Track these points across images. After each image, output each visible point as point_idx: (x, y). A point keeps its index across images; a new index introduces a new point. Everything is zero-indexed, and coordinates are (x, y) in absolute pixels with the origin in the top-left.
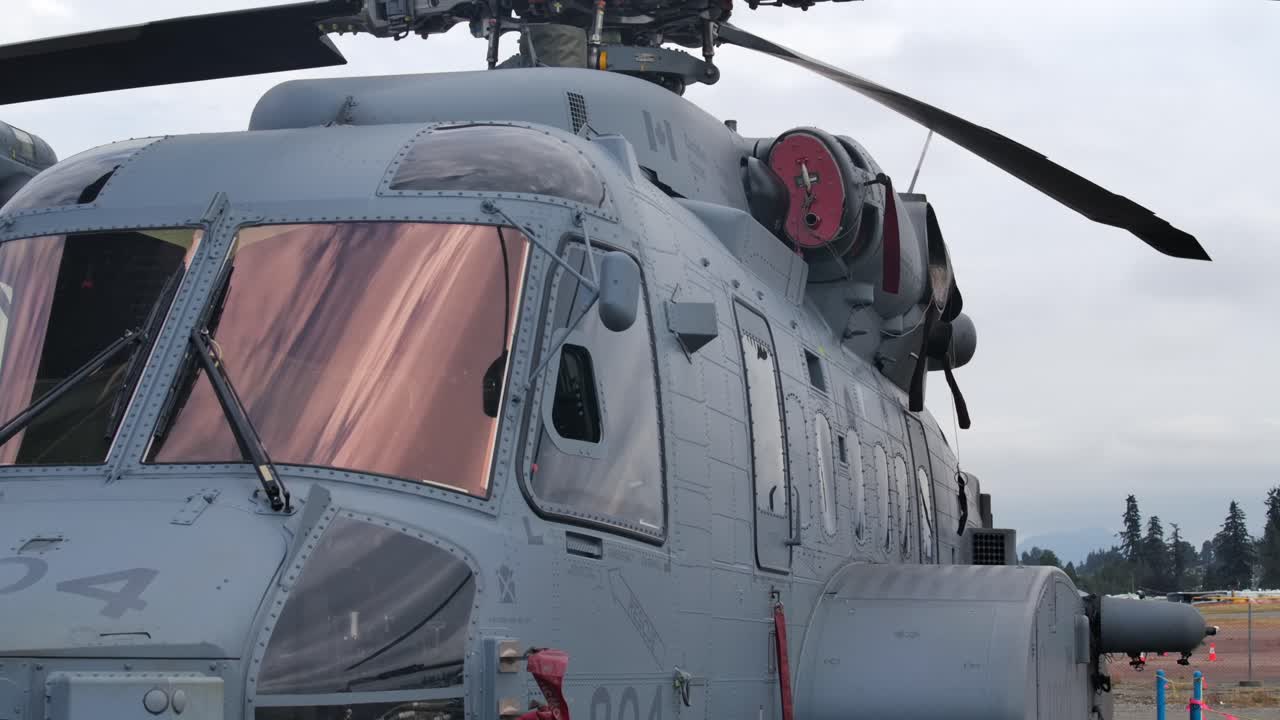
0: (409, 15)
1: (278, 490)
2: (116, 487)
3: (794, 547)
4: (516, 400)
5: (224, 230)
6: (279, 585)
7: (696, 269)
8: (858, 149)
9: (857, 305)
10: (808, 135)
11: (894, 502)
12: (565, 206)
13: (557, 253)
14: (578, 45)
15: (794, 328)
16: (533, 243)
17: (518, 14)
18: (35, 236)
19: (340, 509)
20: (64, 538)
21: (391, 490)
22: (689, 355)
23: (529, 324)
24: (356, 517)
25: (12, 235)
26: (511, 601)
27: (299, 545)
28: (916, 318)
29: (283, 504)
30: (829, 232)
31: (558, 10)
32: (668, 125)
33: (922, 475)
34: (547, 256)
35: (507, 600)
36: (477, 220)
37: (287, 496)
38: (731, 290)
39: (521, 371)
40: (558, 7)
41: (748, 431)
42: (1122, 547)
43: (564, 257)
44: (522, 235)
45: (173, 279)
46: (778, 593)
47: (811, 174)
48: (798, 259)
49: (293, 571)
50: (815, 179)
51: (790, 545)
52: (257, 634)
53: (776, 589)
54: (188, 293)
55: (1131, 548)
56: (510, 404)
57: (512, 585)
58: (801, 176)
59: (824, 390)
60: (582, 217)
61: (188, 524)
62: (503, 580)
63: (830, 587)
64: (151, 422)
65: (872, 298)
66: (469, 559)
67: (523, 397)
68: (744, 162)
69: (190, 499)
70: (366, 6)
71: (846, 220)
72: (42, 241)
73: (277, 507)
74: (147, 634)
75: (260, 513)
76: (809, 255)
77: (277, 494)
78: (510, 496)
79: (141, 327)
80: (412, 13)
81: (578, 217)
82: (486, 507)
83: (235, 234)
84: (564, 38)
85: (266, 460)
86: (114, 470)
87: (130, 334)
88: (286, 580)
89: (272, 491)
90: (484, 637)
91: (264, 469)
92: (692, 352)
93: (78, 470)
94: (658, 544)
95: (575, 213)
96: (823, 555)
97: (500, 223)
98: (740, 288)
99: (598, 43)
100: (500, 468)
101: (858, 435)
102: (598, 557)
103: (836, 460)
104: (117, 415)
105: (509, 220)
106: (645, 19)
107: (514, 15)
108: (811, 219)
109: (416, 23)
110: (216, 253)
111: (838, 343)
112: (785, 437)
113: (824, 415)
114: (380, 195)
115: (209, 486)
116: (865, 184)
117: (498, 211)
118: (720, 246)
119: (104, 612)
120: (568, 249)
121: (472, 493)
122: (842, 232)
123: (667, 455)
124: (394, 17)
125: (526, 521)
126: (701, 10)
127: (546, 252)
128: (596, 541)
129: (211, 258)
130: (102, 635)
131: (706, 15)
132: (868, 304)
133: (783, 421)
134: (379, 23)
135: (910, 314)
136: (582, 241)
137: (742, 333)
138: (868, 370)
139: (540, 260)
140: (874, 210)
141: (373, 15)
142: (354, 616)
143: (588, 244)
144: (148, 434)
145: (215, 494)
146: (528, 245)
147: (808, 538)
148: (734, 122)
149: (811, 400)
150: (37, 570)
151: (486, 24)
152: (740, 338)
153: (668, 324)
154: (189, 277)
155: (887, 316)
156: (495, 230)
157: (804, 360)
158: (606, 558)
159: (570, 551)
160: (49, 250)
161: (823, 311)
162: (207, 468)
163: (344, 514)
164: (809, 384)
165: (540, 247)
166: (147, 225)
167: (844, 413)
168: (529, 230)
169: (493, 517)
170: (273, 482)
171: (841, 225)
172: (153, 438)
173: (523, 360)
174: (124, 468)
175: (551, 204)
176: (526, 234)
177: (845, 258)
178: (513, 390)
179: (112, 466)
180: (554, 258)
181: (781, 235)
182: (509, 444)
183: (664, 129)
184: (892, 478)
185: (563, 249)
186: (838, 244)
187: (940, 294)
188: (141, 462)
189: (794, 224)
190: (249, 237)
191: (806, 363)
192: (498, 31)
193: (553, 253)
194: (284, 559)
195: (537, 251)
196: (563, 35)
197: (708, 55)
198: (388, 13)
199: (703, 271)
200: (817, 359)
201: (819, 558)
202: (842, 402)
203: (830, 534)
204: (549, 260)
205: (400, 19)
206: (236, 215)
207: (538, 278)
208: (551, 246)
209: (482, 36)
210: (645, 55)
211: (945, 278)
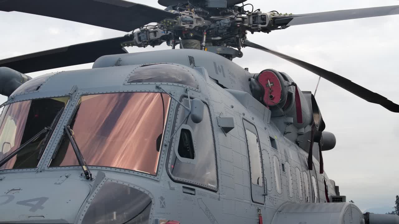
0: (147, 39)
1: (88, 173)
2: (40, 174)
3: (266, 196)
4: (166, 146)
5: (76, 97)
6: (87, 202)
7: (229, 108)
8: (286, 76)
9: (288, 124)
10: (269, 71)
11: (303, 186)
12: (182, 87)
13: (179, 101)
14: (197, 46)
15: (265, 129)
16: (172, 98)
17: (181, 39)
18: (23, 101)
19: (108, 179)
20: (21, 189)
21: (125, 173)
22: (226, 134)
23: (170, 122)
24: (113, 181)
25: (13, 102)
26: (164, 207)
27: (94, 189)
28: (309, 129)
29: (89, 178)
30: (277, 101)
31: (192, 36)
32: (222, 66)
33: (313, 178)
34: (176, 102)
35: (163, 207)
36: (154, 91)
37: (91, 175)
38: (242, 116)
39: (167, 137)
40: (192, 35)
41: (248, 159)
42: (395, 211)
43: (182, 102)
44: (168, 95)
45: (60, 112)
46: (260, 210)
47: (271, 83)
48: (267, 109)
49: (92, 197)
50: (272, 84)
51: (264, 195)
52: (79, 216)
53: (259, 208)
54: (64, 116)
55: (398, 211)
56: (164, 147)
57: (164, 203)
58: (268, 84)
59: (277, 149)
60: (188, 90)
61: (59, 184)
62: (161, 201)
63: (279, 210)
64: (52, 154)
65: (293, 122)
66: (150, 194)
67: (168, 145)
68: (250, 80)
69: (61, 177)
70: (135, 38)
71: (282, 97)
72: (25, 102)
73: (88, 178)
74: (43, 216)
75: (82, 180)
76: (271, 108)
77: (88, 174)
78: (163, 175)
79: (49, 126)
80: (148, 39)
81: (186, 90)
82: (156, 178)
83: (80, 98)
84: (193, 44)
85: (85, 165)
86: (39, 169)
87: (46, 128)
88: (89, 200)
89: (87, 173)
90: (155, 218)
91: (84, 167)
92: (226, 133)
93: (29, 170)
94: (216, 192)
95: (185, 88)
96: (276, 200)
97: (161, 92)
98: (245, 116)
99: (204, 45)
100: (160, 166)
101: (289, 164)
102: (194, 195)
103: (281, 171)
104: (41, 153)
105: (164, 91)
106: (219, 38)
107: (180, 38)
108: (271, 97)
109: (150, 42)
110: (74, 104)
111: (282, 136)
112: (262, 162)
113: (277, 157)
114: (124, 84)
115: (67, 173)
116: (288, 86)
117: (160, 88)
118: (239, 103)
119: (31, 210)
120: (183, 100)
121: (151, 174)
122: (281, 101)
123: (218, 164)
124: (143, 41)
125: (169, 182)
126: (236, 35)
127: (176, 100)
128: (193, 190)
129: (72, 105)
130: (29, 217)
131: (238, 36)
132: (291, 123)
133: (261, 157)
134: (139, 43)
135: (306, 128)
136: (187, 97)
137: (246, 129)
138: (294, 145)
139: (174, 103)
140: (292, 94)
141: (137, 40)
142: (115, 213)
143: (189, 97)
144: (50, 159)
145: (69, 175)
146: (170, 98)
147: (271, 194)
148: (248, 69)
149: (272, 152)
150: (11, 198)
151: (171, 42)
152: (245, 130)
153: (218, 124)
154: (65, 111)
155: (299, 128)
156: (160, 93)
157: (269, 139)
158: (196, 195)
159: (184, 192)
160: (27, 105)
161: (277, 126)
162: (67, 168)
163: (109, 181)
164: (271, 147)
165: (174, 99)
166: (53, 96)
167: (284, 157)
168: (170, 94)
169: (158, 181)
170: (87, 171)
171: (281, 98)
172: (52, 159)
173: (168, 133)
174: (43, 168)
175: (178, 86)
176: (169, 95)
177: (283, 109)
178: (165, 142)
179: (39, 168)
180: (178, 103)
181: (262, 102)
182: (163, 159)
183: (220, 67)
184: (302, 178)
185: (182, 99)
186: (280, 104)
187: (317, 122)
188: (48, 167)
189: (266, 98)
190: (84, 99)
191: (270, 140)
192: (175, 44)
193: (178, 101)
194: (89, 194)
195: (173, 100)
196: (193, 43)
197: (239, 49)
198: (141, 40)
199: (231, 109)
200: (274, 140)
201: (275, 200)
202: (283, 153)
203: (280, 193)
204: (177, 103)
205: (145, 41)
206: (80, 92)
207: (173, 108)
208: (178, 99)
209: (170, 46)
210: (219, 49)
211: (319, 117)
